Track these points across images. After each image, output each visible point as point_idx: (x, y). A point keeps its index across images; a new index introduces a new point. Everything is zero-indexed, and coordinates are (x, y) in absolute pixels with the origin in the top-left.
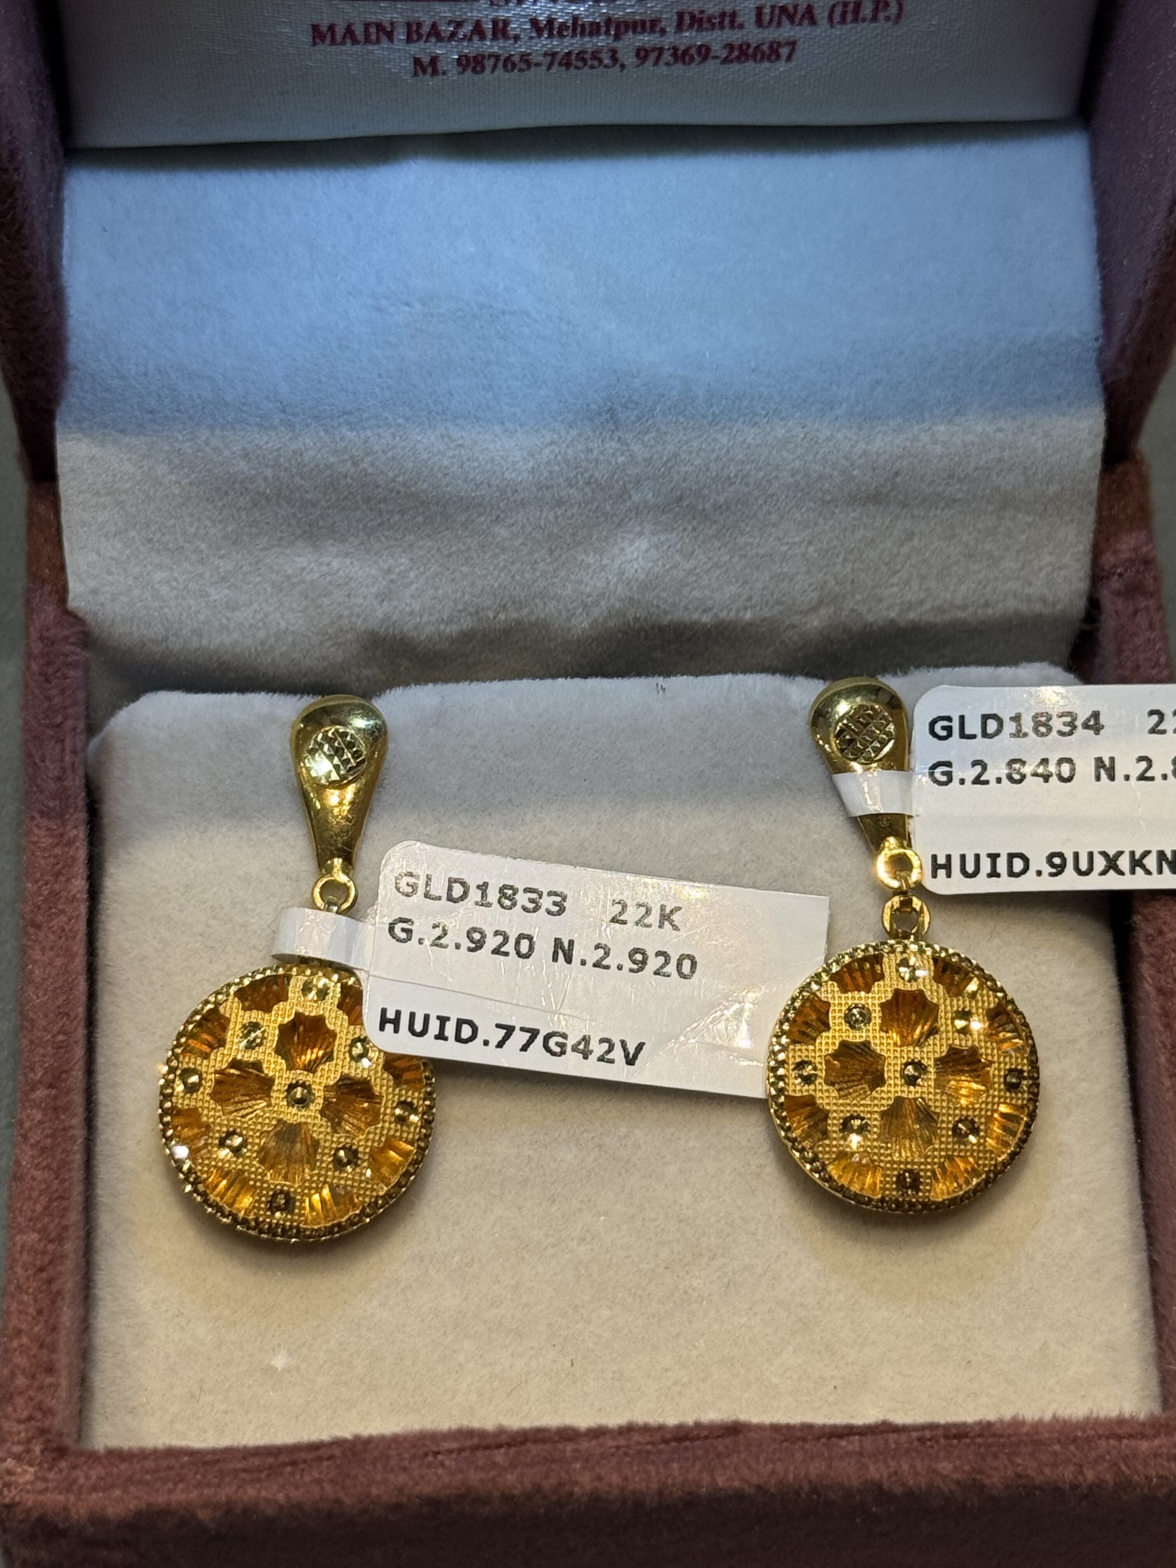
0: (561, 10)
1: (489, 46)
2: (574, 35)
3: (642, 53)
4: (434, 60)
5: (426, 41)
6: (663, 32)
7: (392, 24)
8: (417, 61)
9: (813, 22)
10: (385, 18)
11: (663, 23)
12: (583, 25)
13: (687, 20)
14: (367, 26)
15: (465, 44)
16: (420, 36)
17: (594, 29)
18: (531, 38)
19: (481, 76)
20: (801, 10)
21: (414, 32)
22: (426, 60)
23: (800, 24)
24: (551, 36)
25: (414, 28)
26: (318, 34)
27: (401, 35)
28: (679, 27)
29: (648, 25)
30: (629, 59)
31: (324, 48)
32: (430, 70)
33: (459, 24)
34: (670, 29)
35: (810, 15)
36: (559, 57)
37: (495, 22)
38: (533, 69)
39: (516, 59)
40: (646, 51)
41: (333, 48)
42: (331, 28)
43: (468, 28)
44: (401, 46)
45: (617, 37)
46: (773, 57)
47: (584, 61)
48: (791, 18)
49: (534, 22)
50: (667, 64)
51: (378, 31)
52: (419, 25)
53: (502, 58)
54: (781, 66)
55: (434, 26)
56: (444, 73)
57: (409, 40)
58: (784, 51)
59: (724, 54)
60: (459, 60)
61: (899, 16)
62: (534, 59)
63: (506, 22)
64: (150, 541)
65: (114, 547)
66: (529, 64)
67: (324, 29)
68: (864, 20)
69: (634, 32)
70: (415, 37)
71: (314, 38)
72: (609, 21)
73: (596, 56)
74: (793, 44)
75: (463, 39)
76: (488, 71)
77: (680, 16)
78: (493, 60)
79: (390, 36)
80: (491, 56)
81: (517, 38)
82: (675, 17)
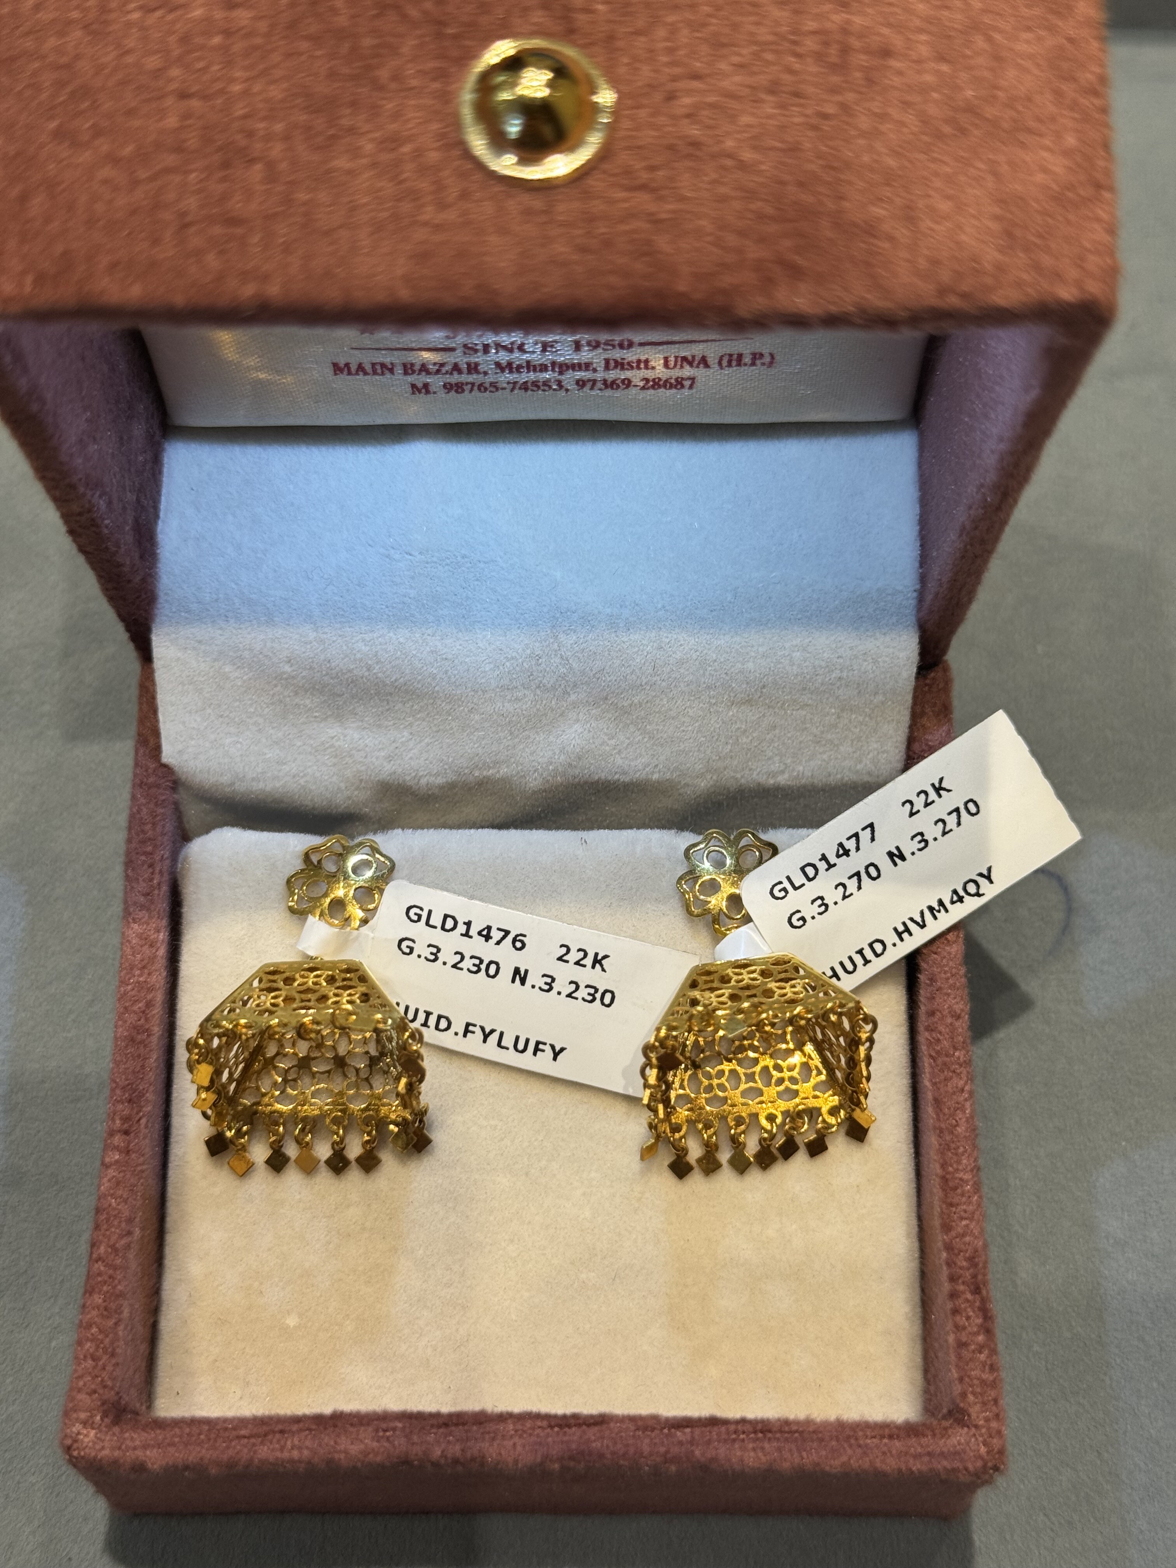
0: (517, 357)
1: (465, 378)
2: (529, 371)
3: (581, 383)
4: (426, 386)
5: (419, 374)
6: (595, 370)
7: (392, 364)
8: (413, 386)
9: (707, 366)
10: (387, 360)
11: (595, 365)
12: (534, 366)
13: (612, 364)
14: (373, 365)
15: (448, 376)
16: (413, 372)
17: (543, 368)
18: (497, 373)
19: (462, 395)
20: (697, 359)
21: (408, 369)
22: (420, 385)
23: (698, 367)
24: (511, 372)
25: (409, 366)
26: (337, 369)
27: (399, 370)
28: (607, 367)
29: (583, 366)
30: (571, 386)
31: (344, 376)
32: (423, 391)
33: (442, 365)
34: (601, 367)
35: (704, 361)
36: (518, 386)
37: (469, 364)
38: (500, 391)
39: (487, 385)
40: (583, 381)
41: (350, 377)
42: (347, 365)
43: (448, 368)
44: (401, 377)
45: (561, 373)
46: (679, 387)
47: (538, 387)
48: (691, 364)
49: (498, 365)
50: (600, 389)
51: (382, 368)
52: (412, 365)
53: (477, 384)
54: (686, 392)
55: (423, 365)
56: (435, 393)
57: (406, 373)
58: (687, 383)
59: (642, 384)
60: (445, 386)
61: (771, 363)
62: (499, 385)
63: (477, 365)
64: (221, 716)
65: (195, 721)
66: (497, 389)
67: (342, 365)
68: (745, 365)
69: (574, 369)
70: (410, 371)
71: (335, 371)
72: (554, 364)
73: (546, 383)
74: (693, 379)
75: (447, 373)
76: (466, 392)
77: (607, 361)
78: (469, 386)
79: (391, 371)
80: (467, 384)
81: (486, 373)
82: (603, 362)
